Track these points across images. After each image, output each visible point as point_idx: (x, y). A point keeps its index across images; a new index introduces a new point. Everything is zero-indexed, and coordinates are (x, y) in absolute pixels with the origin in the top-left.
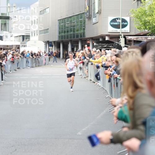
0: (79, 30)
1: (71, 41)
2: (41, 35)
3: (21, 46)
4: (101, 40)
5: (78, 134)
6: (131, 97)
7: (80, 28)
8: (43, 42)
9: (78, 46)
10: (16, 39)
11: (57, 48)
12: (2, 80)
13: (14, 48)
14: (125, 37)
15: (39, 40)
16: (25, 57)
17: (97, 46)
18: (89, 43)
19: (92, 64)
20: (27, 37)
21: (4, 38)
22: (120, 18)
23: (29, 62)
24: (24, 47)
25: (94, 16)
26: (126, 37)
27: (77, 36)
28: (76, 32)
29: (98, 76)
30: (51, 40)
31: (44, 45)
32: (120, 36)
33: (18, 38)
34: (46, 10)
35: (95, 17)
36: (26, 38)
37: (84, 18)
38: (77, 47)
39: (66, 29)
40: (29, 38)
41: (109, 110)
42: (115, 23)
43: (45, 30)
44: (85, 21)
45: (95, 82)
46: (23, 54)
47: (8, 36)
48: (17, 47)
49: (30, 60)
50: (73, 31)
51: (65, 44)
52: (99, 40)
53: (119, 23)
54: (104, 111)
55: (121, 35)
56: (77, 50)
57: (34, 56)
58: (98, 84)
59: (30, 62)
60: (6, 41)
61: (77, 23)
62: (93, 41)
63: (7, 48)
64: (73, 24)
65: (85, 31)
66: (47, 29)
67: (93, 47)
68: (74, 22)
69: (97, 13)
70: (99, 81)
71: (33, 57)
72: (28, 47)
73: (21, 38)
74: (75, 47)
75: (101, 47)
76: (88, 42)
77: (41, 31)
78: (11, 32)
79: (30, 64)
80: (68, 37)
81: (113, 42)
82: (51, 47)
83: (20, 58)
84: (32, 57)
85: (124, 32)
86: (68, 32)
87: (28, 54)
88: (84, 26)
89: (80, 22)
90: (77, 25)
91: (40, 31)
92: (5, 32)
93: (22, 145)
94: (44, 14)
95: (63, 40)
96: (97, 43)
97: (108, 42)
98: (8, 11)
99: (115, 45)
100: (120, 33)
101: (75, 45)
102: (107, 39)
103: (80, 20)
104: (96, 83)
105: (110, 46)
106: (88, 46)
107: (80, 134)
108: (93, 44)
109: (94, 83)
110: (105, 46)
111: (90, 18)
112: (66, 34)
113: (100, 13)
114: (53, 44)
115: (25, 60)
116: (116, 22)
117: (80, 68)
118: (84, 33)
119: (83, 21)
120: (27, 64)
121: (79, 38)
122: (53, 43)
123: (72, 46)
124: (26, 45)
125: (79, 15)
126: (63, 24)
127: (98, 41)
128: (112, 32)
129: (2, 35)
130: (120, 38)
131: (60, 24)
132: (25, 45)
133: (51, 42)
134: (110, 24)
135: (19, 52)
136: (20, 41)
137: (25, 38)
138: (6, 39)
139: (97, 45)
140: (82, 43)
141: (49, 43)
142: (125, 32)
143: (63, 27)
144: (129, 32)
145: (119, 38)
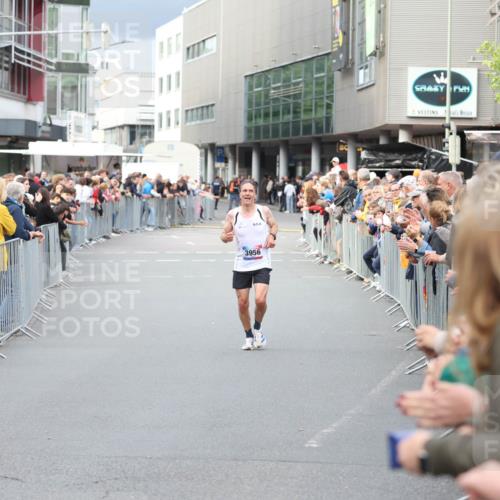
0: (311, 110)
1: (286, 144)
2: (188, 124)
3: (124, 158)
4: (383, 141)
5: (307, 445)
6: (483, 330)
7: (316, 104)
8: (198, 146)
9: (310, 160)
10: (109, 136)
11: (240, 167)
12: (64, 268)
13: (101, 167)
14: (460, 133)
15: (182, 140)
16: (139, 196)
17: (370, 161)
18: (345, 153)
19: (354, 219)
20: (143, 131)
21: (71, 134)
22: (445, 72)
23: (149, 211)
24: (136, 161)
25: (362, 63)
26: (465, 132)
27: (307, 129)
28: (303, 116)
29: (374, 260)
30: (222, 140)
31: (199, 157)
32: (447, 130)
33: (115, 134)
34: (207, 42)
35: (366, 67)
36: (143, 135)
37: (329, 70)
38: (307, 163)
39: (272, 104)
40: (151, 135)
41: (410, 368)
42: (430, 89)
43: (202, 107)
44: (331, 80)
45: (362, 280)
46: (130, 185)
47: (83, 125)
48: (113, 162)
49: (152, 206)
50: (295, 112)
51: (266, 154)
52: (378, 140)
53: (442, 88)
54: (394, 373)
55: (449, 128)
56: (305, 173)
57: (166, 191)
58: (373, 284)
59: (153, 210)
60: (75, 141)
61: (306, 85)
62: (359, 145)
63: (78, 164)
64: (292, 91)
65: (334, 113)
66: (208, 107)
67: (359, 163)
68: (298, 83)
69: (371, 55)
70: (376, 275)
71: (164, 196)
72: (147, 161)
73: (126, 133)
74: (300, 163)
75: (382, 164)
76: (342, 148)
77: (189, 113)
78: (93, 115)
79: (153, 219)
80: (276, 133)
81: (423, 150)
82: (223, 164)
83: (122, 198)
84: (159, 195)
85: (460, 116)
86: (276, 114)
87: (147, 186)
88: (331, 97)
89: (317, 84)
90: (306, 93)
91: (187, 111)
92: (73, 113)
93: (127, 478)
94: (201, 56)
95: (262, 140)
96: (371, 150)
97: (406, 149)
98: (84, 47)
99: (429, 158)
100: (447, 121)
101: (300, 156)
102: (403, 137)
103: (315, 76)
104: (366, 280)
105: (413, 163)
106: (343, 160)
107: (315, 446)
108: (358, 154)
109: (360, 282)
110: (398, 162)
111: (348, 70)
112: (271, 120)
113: (382, 54)
114: (229, 155)
115: (137, 203)
116: (434, 83)
117: (315, 231)
118: (328, 119)
119: (325, 79)
120: (144, 219)
121: (314, 133)
122: (227, 150)
123: (289, 159)
124: (141, 158)
125: (314, 61)
126: (259, 89)
127: (375, 144)
128: (420, 115)
129: (64, 125)
130: (444, 137)
131: (250, 88)
132: (139, 155)
133: (222, 148)
134: (414, 89)
135: (121, 178)
136: (121, 145)
137: (139, 133)
138: (75, 136)
139: (372, 157)
140: (321, 152)
141: (215, 152)
142: (463, 116)
143: (263, 100)
144: (474, 115)
145: (443, 135)
